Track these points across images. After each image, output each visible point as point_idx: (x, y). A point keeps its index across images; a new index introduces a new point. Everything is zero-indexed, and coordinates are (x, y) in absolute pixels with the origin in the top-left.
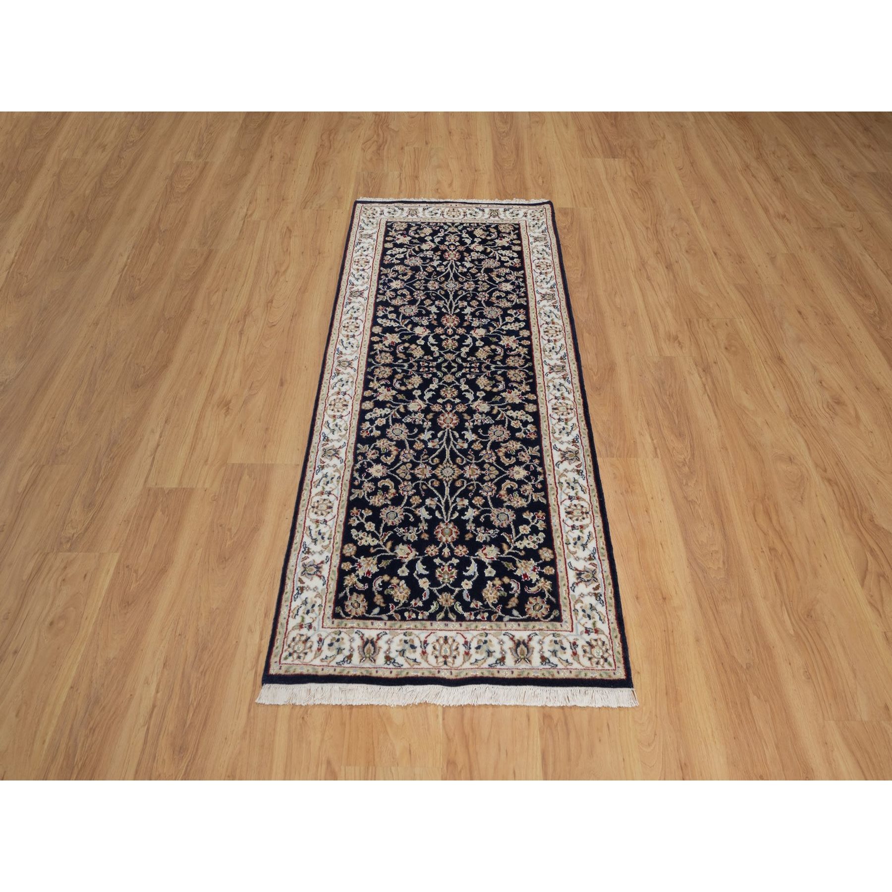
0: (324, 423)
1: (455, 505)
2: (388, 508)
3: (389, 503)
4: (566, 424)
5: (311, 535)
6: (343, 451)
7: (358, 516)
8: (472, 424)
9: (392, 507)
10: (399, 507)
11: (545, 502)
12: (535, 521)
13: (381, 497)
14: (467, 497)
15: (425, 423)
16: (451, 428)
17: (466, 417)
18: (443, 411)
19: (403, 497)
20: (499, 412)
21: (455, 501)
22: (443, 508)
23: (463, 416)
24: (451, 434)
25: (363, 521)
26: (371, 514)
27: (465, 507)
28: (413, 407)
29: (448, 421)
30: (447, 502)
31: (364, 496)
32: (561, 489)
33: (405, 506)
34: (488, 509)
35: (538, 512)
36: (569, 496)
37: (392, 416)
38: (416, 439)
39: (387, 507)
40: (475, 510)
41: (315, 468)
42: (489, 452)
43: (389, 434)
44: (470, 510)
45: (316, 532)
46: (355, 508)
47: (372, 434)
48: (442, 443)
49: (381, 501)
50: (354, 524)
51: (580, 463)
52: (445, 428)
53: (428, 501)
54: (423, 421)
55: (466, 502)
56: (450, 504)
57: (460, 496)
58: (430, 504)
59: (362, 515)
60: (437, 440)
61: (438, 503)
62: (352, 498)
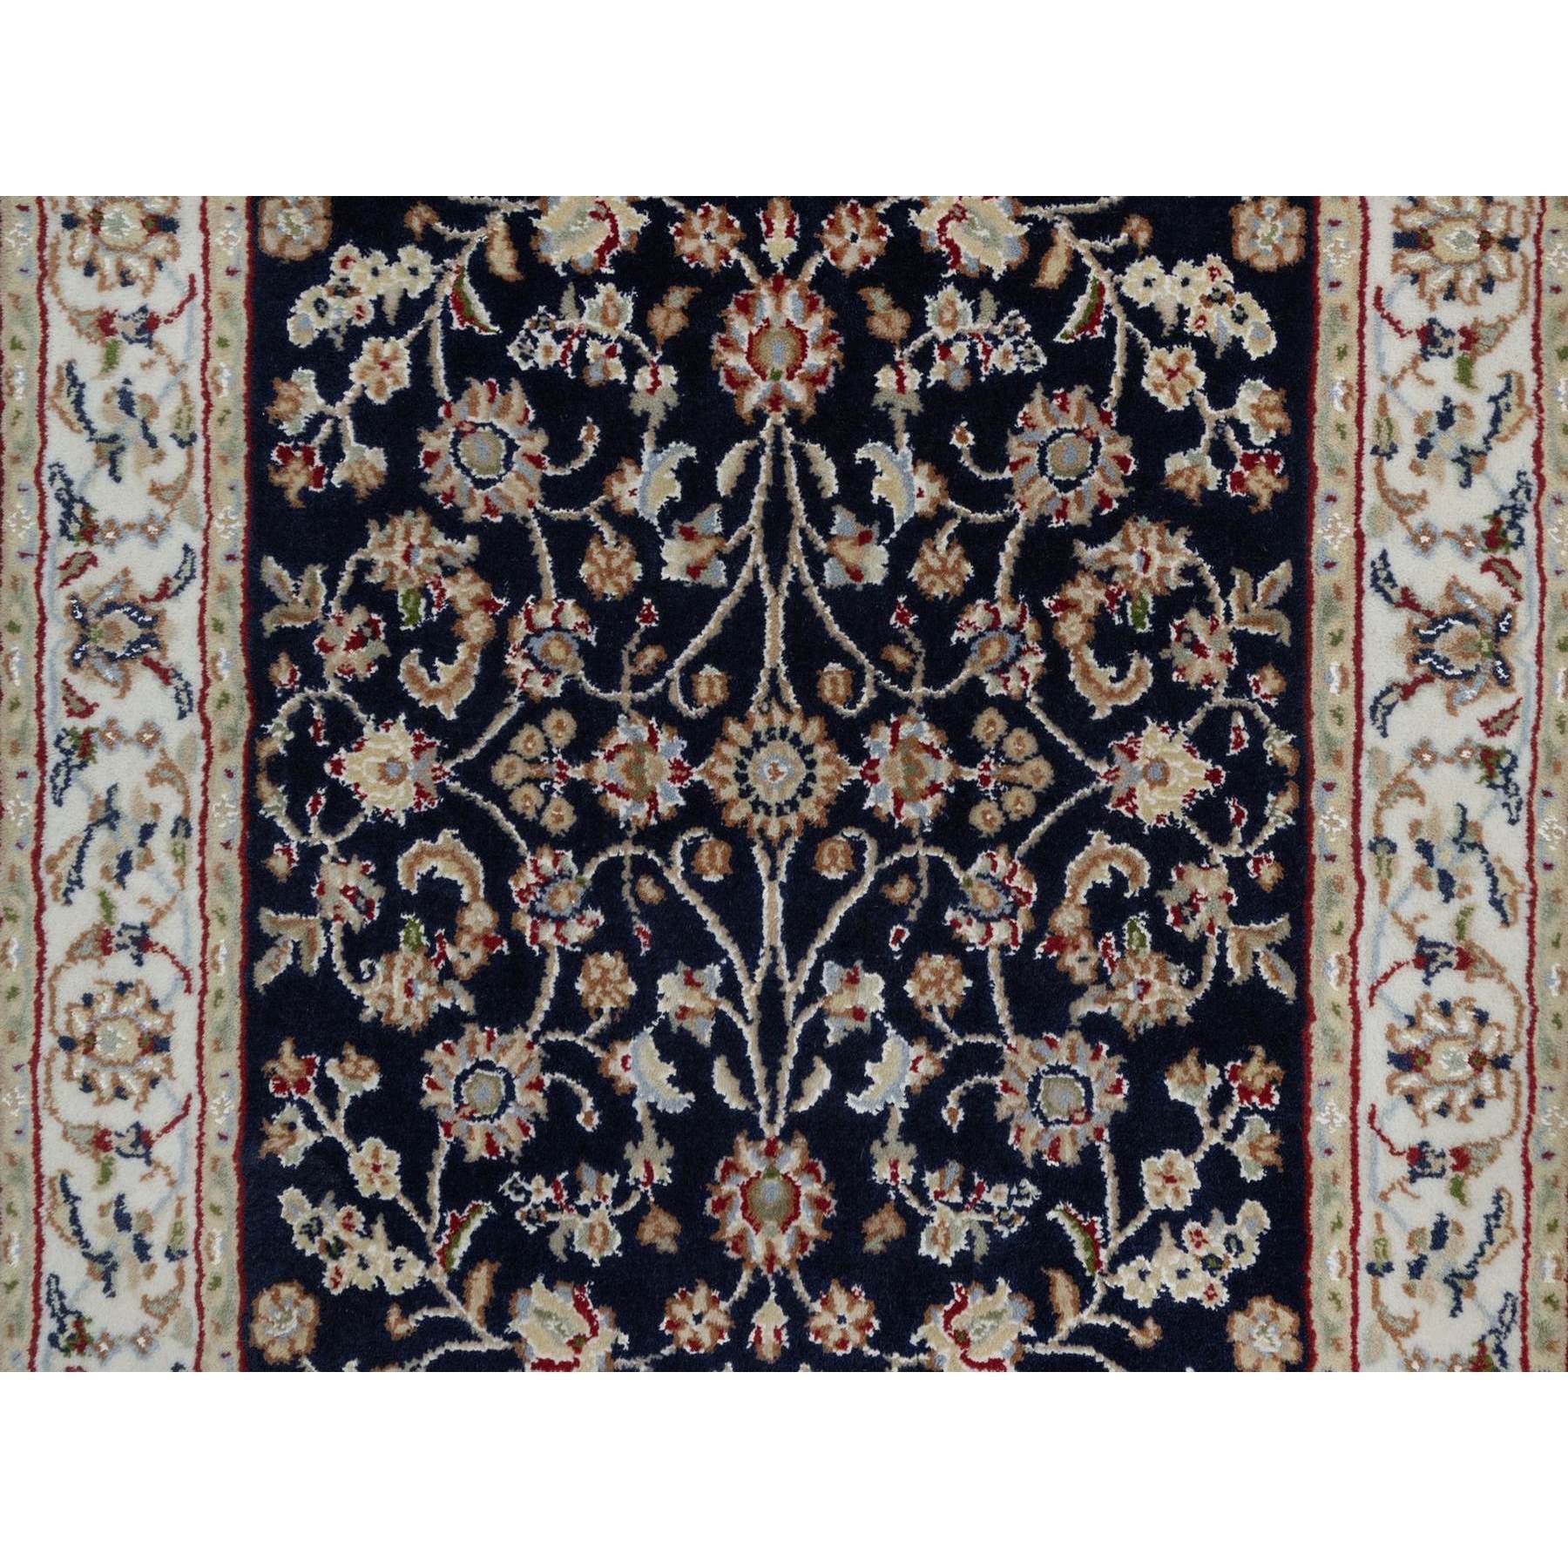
0: (51, 380)
1: (810, 1013)
2: (461, 1048)
3: (466, 1003)
4: (1465, 376)
5: (78, 1233)
6: (181, 613)
7: (311, 1098)
8: (913, 378)
9: (482, 1037)
10: (522, 1036)
11: (1285, 987)
12: (1227, 1122)
13: (419, 963)
14: (877, 961)
15: (643, 379)
16: (794, 418)
17: (887, 320)
18: (748, 268)
19: (537, 966)
20: (1076, 276)
21: (814, 989)
22: (749, 1034)
23: (865, 312)
24: (792, 469)
25: (336, 1130)
26: (372, 1083)
27: (866, 1026)
28: (566, 236)
29: (777, 354)
30: (771, 995)
31: (326, 961)
32: (1384, 894)
33: (547, 1026)
34: (989, 1040)
35: (1247, 1058)
36: (1422, 942)
37: (446, 319)
38: (591, 511)
39: (457, 1034)
40: (919, 1049)
41: (41, 758)
42: (1008, 615)
43: (436, 470)
44: (894, 1044)
45: (102, 1210)
46: (287, 1047)
47: (338, 476)
48: (742, 550)
49: (422, 989)
50: (291, 1157)
51: (1507, 700)
52: (759, 416)
53: (671, 991)
54: (632, 361)
55: (871, 992)
56: (789, 1006)
57: (839, 950)
58: (684, 1012)
59: (328, 1092)
60: (710, 520)
61: (726, 1007)
62: (265, 976)
